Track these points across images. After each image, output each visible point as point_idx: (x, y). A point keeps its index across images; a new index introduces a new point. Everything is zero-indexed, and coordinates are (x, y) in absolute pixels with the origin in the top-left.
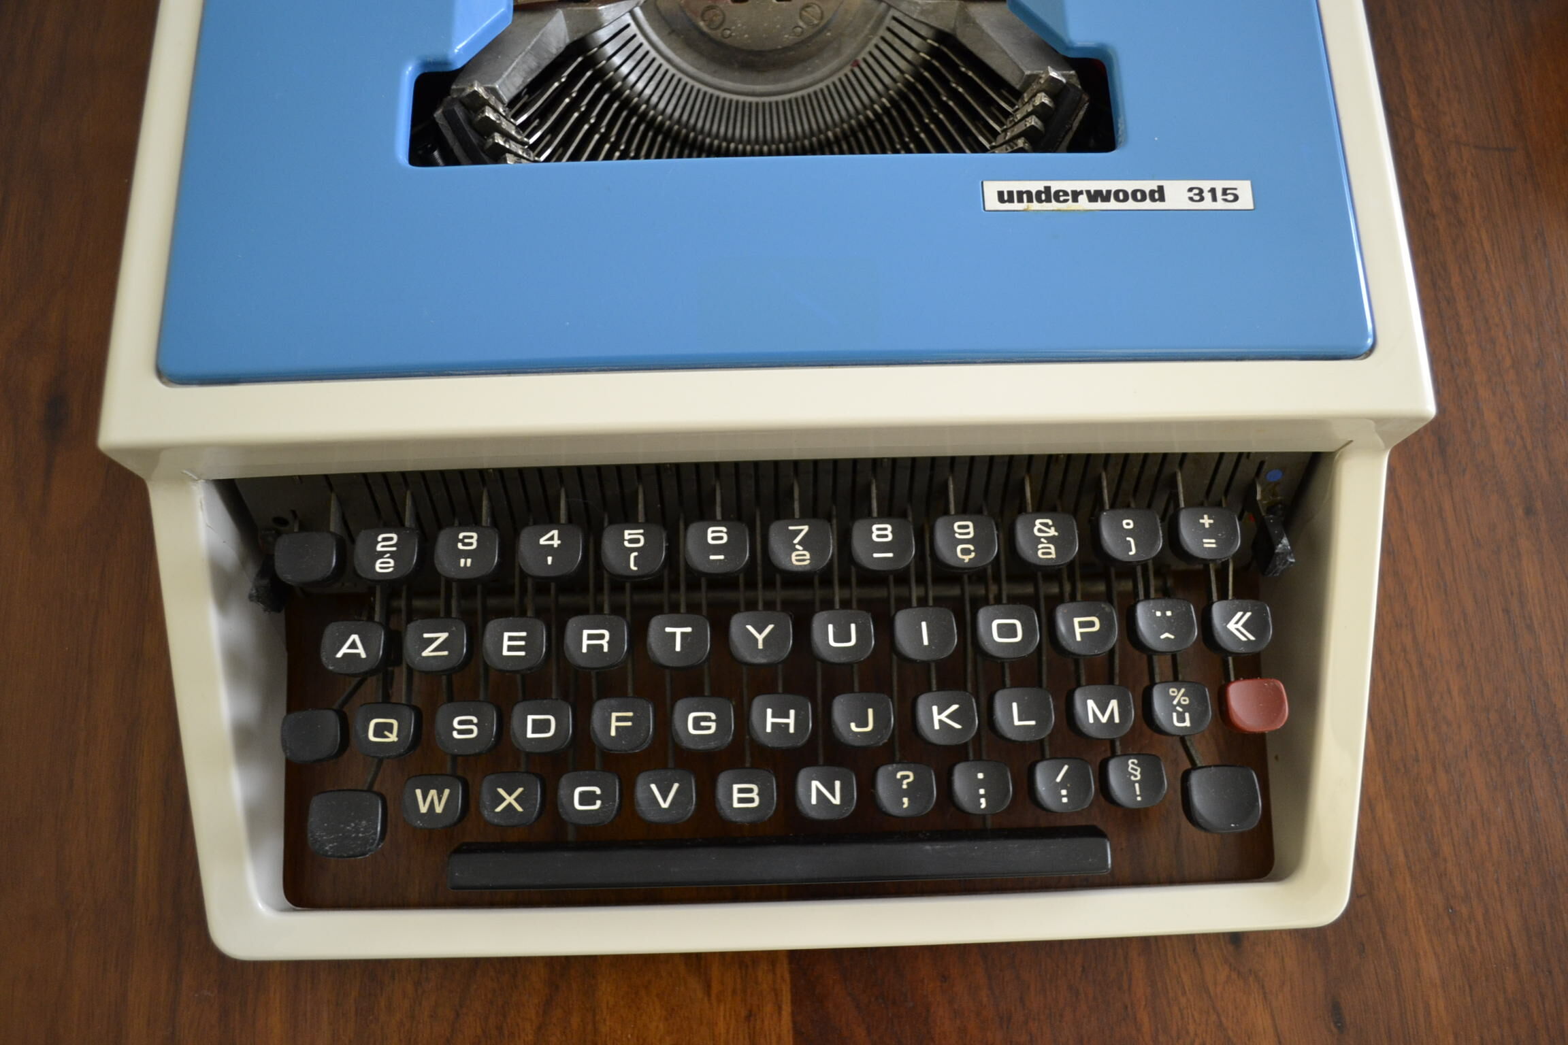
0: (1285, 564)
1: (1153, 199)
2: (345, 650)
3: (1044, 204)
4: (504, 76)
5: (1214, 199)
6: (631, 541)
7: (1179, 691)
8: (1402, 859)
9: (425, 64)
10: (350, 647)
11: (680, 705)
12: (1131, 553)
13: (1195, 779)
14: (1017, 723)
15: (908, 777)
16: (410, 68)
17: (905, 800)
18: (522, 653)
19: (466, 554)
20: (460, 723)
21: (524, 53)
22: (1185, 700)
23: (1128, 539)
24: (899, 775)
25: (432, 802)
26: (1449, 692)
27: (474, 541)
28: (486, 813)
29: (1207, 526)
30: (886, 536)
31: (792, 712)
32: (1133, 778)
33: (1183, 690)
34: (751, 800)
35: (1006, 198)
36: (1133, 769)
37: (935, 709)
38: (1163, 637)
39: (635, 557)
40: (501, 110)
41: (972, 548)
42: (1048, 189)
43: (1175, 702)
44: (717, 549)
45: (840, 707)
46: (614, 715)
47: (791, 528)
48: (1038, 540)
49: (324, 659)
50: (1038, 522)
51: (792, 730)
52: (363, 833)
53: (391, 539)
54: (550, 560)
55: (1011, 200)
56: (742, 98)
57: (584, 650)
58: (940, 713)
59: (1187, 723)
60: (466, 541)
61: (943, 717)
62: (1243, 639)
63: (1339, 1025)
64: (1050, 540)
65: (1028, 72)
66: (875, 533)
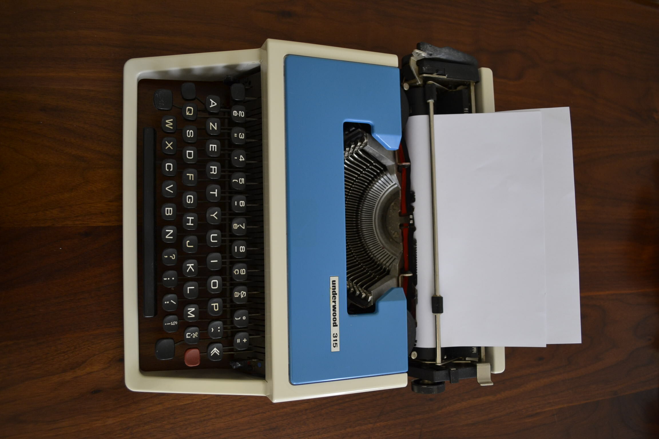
0: (233, 365)
1: (334, 323)
2: (212, 101)
3: (332, 293)
4: (371, 148)
5: (334, 341)
6: (241, 180)
7: (197, 335)
8: (145, 413)
9: (373, 126)
10: (213, 103)
11: (195, 193)
12: (236, 318)
13: (171, 341)
14: (188, 288)
15: (173, 258)
16: (371, 122)
17: (167, 257)
18: (210, 150)
19: (238, 135)
20: (191, 132)
21: (379, 153)
22: (194, 337)
23: (240, 318)
24: (174, 255)
25: (169, 124)
26: (196, 429)
27: (242, 138)
28: (166, 138)
29: (243, 340)
30: (241, 250)
31: (192, 224)
32: (172, 323)
33: (197, 336)
34: (168, 213)
35: (334, 282)
36: (174, 323)
37: (193, 265)
38: (212, 329)
39: (236, 181)
40: (361, 147)
41: (238, 274)
42: (336, 294)
43: (194, 334)
44: (238, 203)
45: (194, 238)
46: (193, 175)
47: (244, 224)
48: (240, 292)
49: (210, 96)
50: (245, 292)
51: (187, 224)
52: (161, 104)
53: (243, 115)
54: (236, 158)
55: (333, 284)
56: (374, 215)
57: (211, 167)
58: (192, 266)
59: (187, 337)
60: (242, 136)
61: (190, 267)
62: (212, 352)
63: (94, 392)
64: (240, 296)
65: (372, 292)
66: (242, 247)
